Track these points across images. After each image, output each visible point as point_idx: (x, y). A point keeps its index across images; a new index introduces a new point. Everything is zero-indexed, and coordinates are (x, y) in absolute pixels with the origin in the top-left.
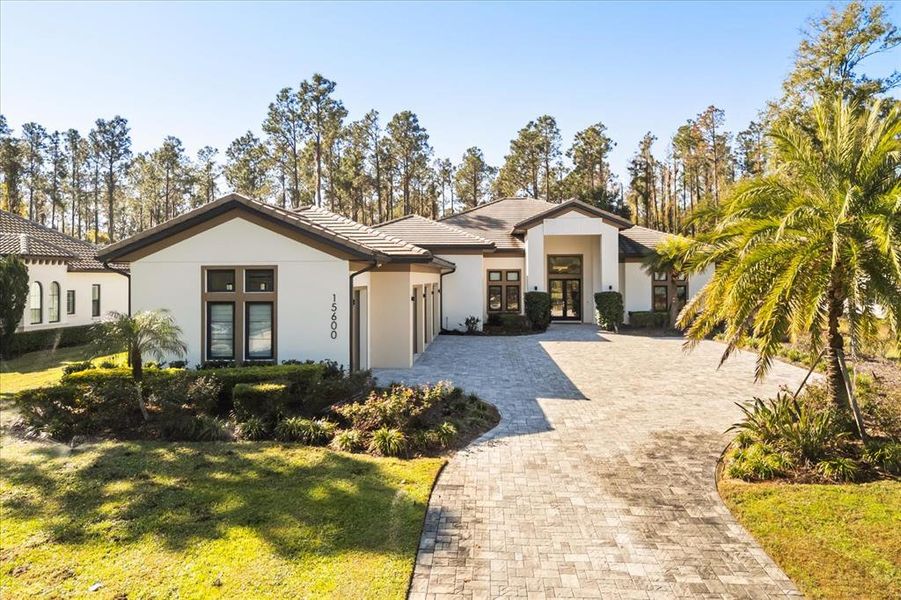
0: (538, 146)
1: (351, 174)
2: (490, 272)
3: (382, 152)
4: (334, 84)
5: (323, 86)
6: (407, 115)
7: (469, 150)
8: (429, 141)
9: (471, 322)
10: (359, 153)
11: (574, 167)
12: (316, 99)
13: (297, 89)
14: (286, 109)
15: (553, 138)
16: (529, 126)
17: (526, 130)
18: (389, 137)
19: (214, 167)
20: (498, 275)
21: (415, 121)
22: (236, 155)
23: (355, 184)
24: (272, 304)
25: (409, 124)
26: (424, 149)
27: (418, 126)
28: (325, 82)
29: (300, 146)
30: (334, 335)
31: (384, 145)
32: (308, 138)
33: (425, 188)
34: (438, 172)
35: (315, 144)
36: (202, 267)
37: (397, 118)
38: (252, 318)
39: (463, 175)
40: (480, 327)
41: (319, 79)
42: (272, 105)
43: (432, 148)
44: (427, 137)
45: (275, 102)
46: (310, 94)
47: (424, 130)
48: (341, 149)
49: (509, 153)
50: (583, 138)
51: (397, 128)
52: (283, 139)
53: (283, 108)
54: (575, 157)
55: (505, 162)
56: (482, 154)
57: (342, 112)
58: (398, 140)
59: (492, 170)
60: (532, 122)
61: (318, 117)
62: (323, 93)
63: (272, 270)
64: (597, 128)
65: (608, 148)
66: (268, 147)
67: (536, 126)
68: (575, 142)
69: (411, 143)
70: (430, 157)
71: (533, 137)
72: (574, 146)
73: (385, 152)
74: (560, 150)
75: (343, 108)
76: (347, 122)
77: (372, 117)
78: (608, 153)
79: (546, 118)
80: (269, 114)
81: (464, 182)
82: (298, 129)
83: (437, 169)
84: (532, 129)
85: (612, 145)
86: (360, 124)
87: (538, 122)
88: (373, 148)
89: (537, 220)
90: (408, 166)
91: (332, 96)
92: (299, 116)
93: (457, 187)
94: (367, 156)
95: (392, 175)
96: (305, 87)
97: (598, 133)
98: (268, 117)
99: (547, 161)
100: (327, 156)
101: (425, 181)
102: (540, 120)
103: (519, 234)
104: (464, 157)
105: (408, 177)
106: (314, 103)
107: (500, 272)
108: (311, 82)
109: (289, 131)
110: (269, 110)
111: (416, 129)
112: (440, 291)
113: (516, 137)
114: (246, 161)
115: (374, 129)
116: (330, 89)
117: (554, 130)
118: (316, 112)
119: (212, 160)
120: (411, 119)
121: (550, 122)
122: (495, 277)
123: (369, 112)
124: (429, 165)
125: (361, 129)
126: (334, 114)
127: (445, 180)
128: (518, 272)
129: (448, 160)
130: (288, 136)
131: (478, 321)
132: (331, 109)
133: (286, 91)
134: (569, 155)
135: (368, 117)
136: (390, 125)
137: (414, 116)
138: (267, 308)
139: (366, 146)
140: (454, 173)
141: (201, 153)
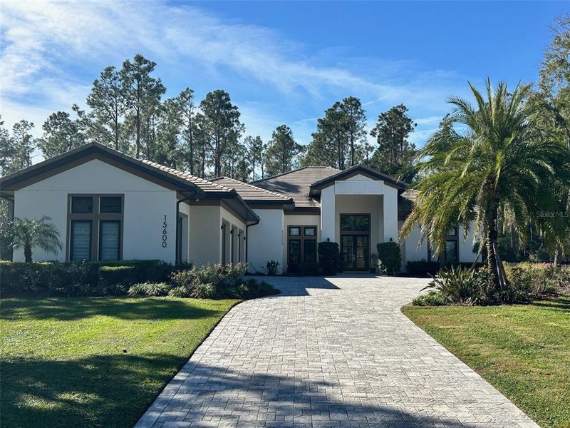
0: (343, 125)
1: (166, 146)
2: (290, 228)
3: (195, 128)
4: (154, 64)
5: (143, 66)
6: (220, 94)
7: (278, 129)
8: (240, 119)
9: (272, 266)
10: (174, 128)
11: (379, 145)
12: (137, 77)
13: (120, 68)
14: (109, 86)
15: (359, 118)
16: (335, 106)
17: (332, 110)
18: (203, 114)
19: (31, 140)
20: (297, 229)
21: (228, 99)
22: (52, 129)
23: (170, 156)
24: (119, 223)
25: (222, 102)
26: (235, 126)
27: (230, 105)
28: (146, 62)
29: (121, 120)
30: (164, 244)
31: (197, 121)
32: (128, 112)
33: (236, 164)
34: (248, 150)
35: (135, 117)
36: (68, 195)
37: (210, 96)
38: (104, 232)
39: (273, 151)
40: (280, 270)
41: (140, 59)
42: (96, 81)
43: (243, 125)
44: (238, 114)
45: (100, 79)
46: (132, 73)
47: (236, 108)
48: (157, 123)
49: (316, 131)
50: (386, 119)
51: (209, 105)
52: (105, 111)
53: (106, 84)
54: (379, 137)
55: (312, 139)
56: (290, 132)
57: (160, 89)
58: (210, 116)
59: (301, 148)
60: (338, 103)
61: (139, 93)
62: (144, 72)
63: (120, 198)
64: (399, 109)
65: (409, 129)
66: (92, 119)
67: (342, 106)
68: (379, 123)
69: (223, 119)
70: (241, 133)
71: (340, 116)
72: (378, 125)
73: (199, 128)
74: (364, 129)
75: (161, 86)
76: (164, 99)
77: (186, 95)
78: (409, 134)
79: (352, 99)
80: (93, 90)
81: (274, 160)
82: (120, 103)
83: (248, 146)
84: (339, 110)
85: (412, 125)
86: (175, 101)
87: (343, 103)
88: (187, 124)
89: (329, 182)
90: (219, 141)
91: (151, 75)
92: (121, 92)
93: (267, 164)
94: (181, 131)
95: (204, 151)
96: (127, 66)
97: (400, 114)
98: (92, 92)
99: (353, 139)
100: (145, 129)
101: (235, 157)
102: (346, 101)
103: (315, 194)
104: (274, 135)
105: (220, 152)
106: (136, 81)
107: (299, 227)
108: (132, 62)
109: (111, 105)
110: (93, 86)
111: (229, 107)
112: (246, 238)
113: (323, 116)
114: (63, 134)
115: (188, 107)
116: (150, 69)
117: (359, 110)
118: (136, 88)
119: (29, 133)
120: (224, 98)
121: (354, 103)
122: (295, 232)
123: (184, 90)
124: (241, 141)
125: (176, 106)
126: (153, 91)
127: (256, 158)
128: (315, 228)
129: (258, 138)
130: (111, 109)
131: (277, 264)
132: (151, 86)
133: (109, 69)
134: (373, 134)
135: (183, 95)
136: (203, 103)
137: (227, 95)
138: (116, 225)
139: (181, 122)
140: (264, 151)
141: (17, 126)
